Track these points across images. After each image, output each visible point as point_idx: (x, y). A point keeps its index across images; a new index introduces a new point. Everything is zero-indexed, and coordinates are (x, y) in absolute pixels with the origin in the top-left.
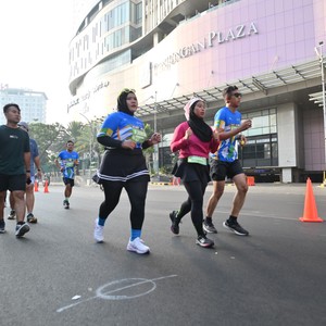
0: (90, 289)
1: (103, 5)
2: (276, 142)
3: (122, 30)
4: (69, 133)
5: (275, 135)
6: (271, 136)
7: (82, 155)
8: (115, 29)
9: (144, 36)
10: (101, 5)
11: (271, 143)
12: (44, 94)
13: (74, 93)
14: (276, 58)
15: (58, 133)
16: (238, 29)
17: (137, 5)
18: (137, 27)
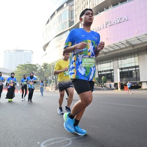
0: (39, 143)
1: (57, 12)
2: (139, 70)
3: (66, 22)
4: (43, 68)
5: (138, 66)
6: (136, 67)
7: (48, 77)
8: (62, 22)
9: (75, 24)
10: (56, 12)
11: (136, 70)
12: (32, 51)
13: (45, 50)
14: (137, 31)
15: (37, 68)
16: (118, 19)
17: (72, 11)
18: (72, 20)
